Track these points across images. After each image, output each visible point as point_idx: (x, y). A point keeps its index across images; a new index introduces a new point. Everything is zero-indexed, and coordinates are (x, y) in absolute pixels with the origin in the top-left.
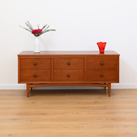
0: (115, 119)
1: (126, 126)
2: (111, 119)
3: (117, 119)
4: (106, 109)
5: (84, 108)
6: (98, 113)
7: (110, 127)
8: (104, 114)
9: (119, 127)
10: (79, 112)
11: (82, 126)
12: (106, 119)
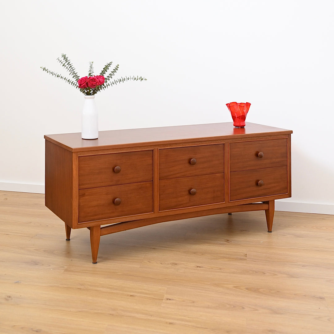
0: (255, 290)
1: (275, 312)
2: (247, 289)
3: (261, 290)
4: (246, 259)
5: (195, 253)
6: (221, 269)
7: (234, 307)
8: (234, 273)
9: (257, 310)
10: (177, 262)
11: (169, 297)
12: (235, 287)
